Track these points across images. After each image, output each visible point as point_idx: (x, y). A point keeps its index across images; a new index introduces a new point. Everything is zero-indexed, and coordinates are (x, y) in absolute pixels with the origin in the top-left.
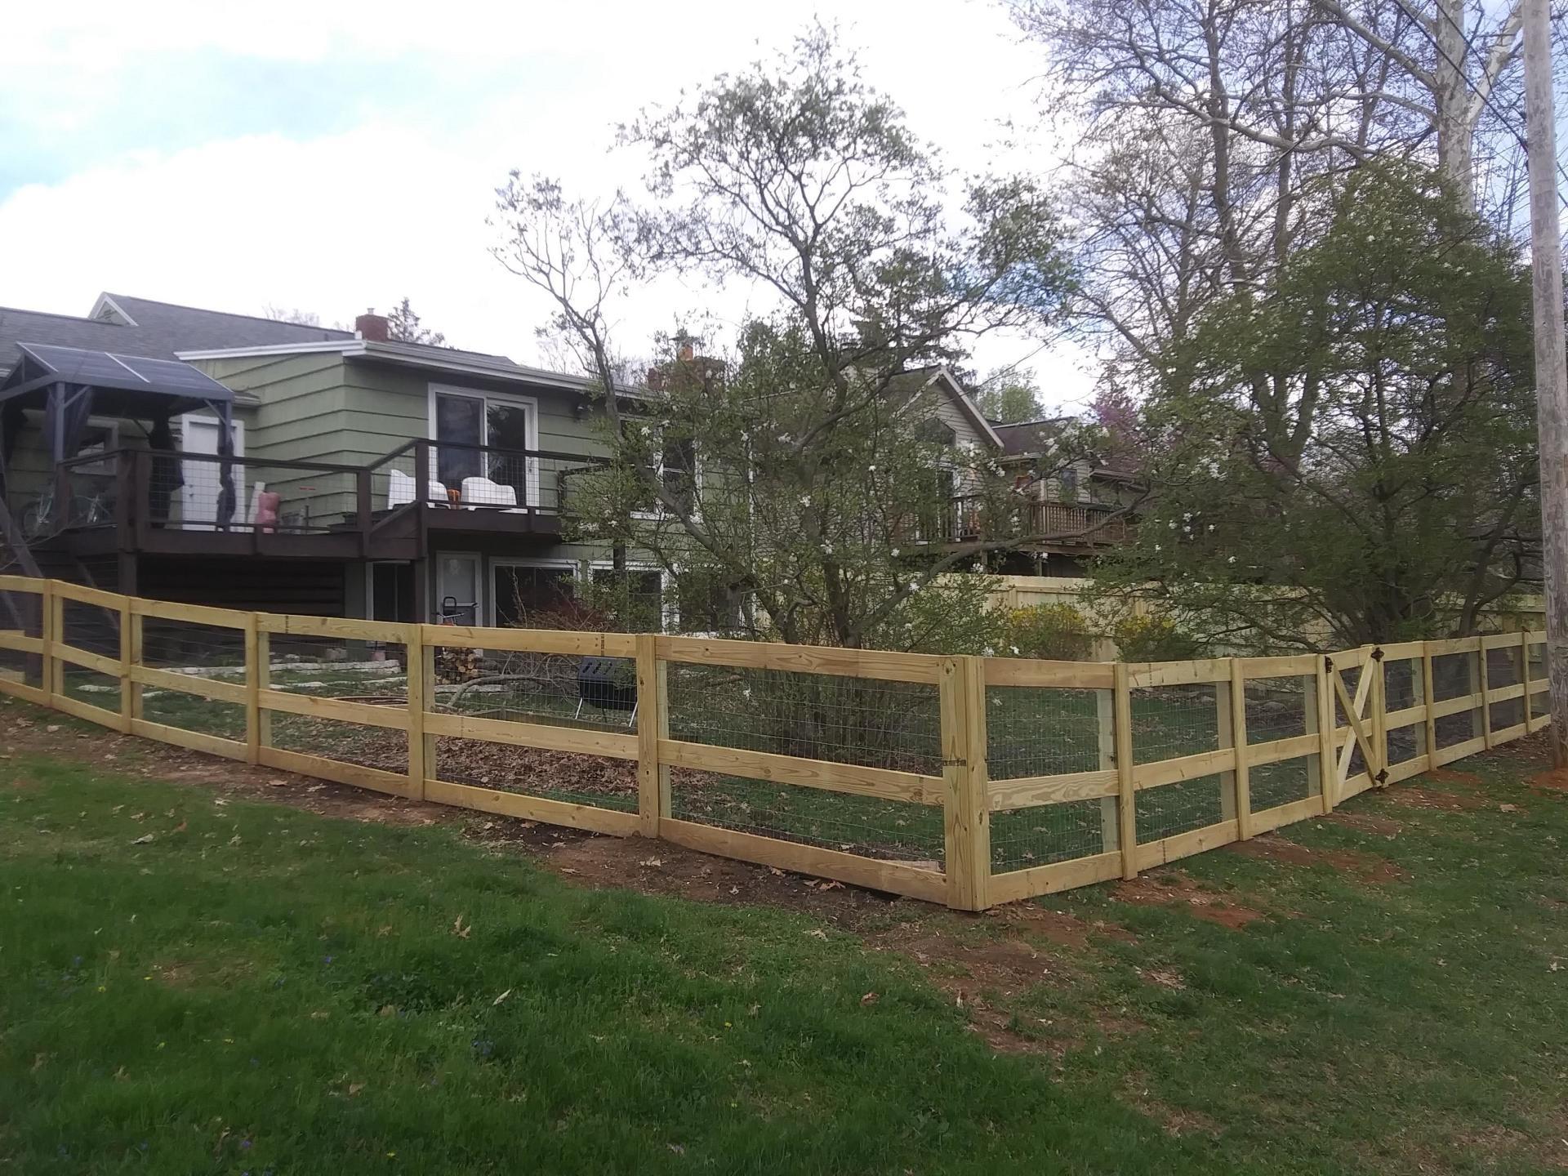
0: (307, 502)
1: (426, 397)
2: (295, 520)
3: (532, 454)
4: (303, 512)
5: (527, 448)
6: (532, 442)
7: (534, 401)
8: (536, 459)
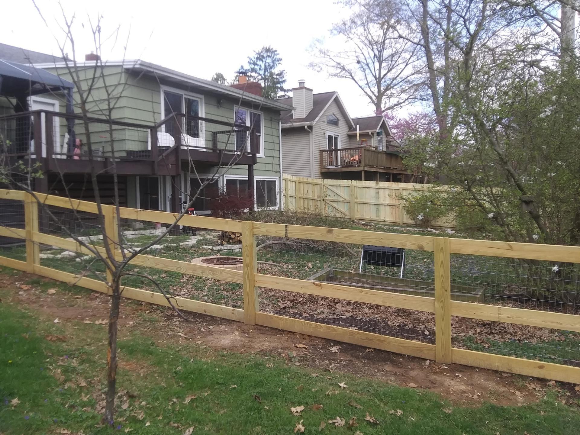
0: (103, 144)
1: (160, 92)
2: (98, 153)
3: (202, 119)
4: (101, 149)
5: (200, 116)
6: (202, 113)
7: (203, 97)
8: (204, 122)
